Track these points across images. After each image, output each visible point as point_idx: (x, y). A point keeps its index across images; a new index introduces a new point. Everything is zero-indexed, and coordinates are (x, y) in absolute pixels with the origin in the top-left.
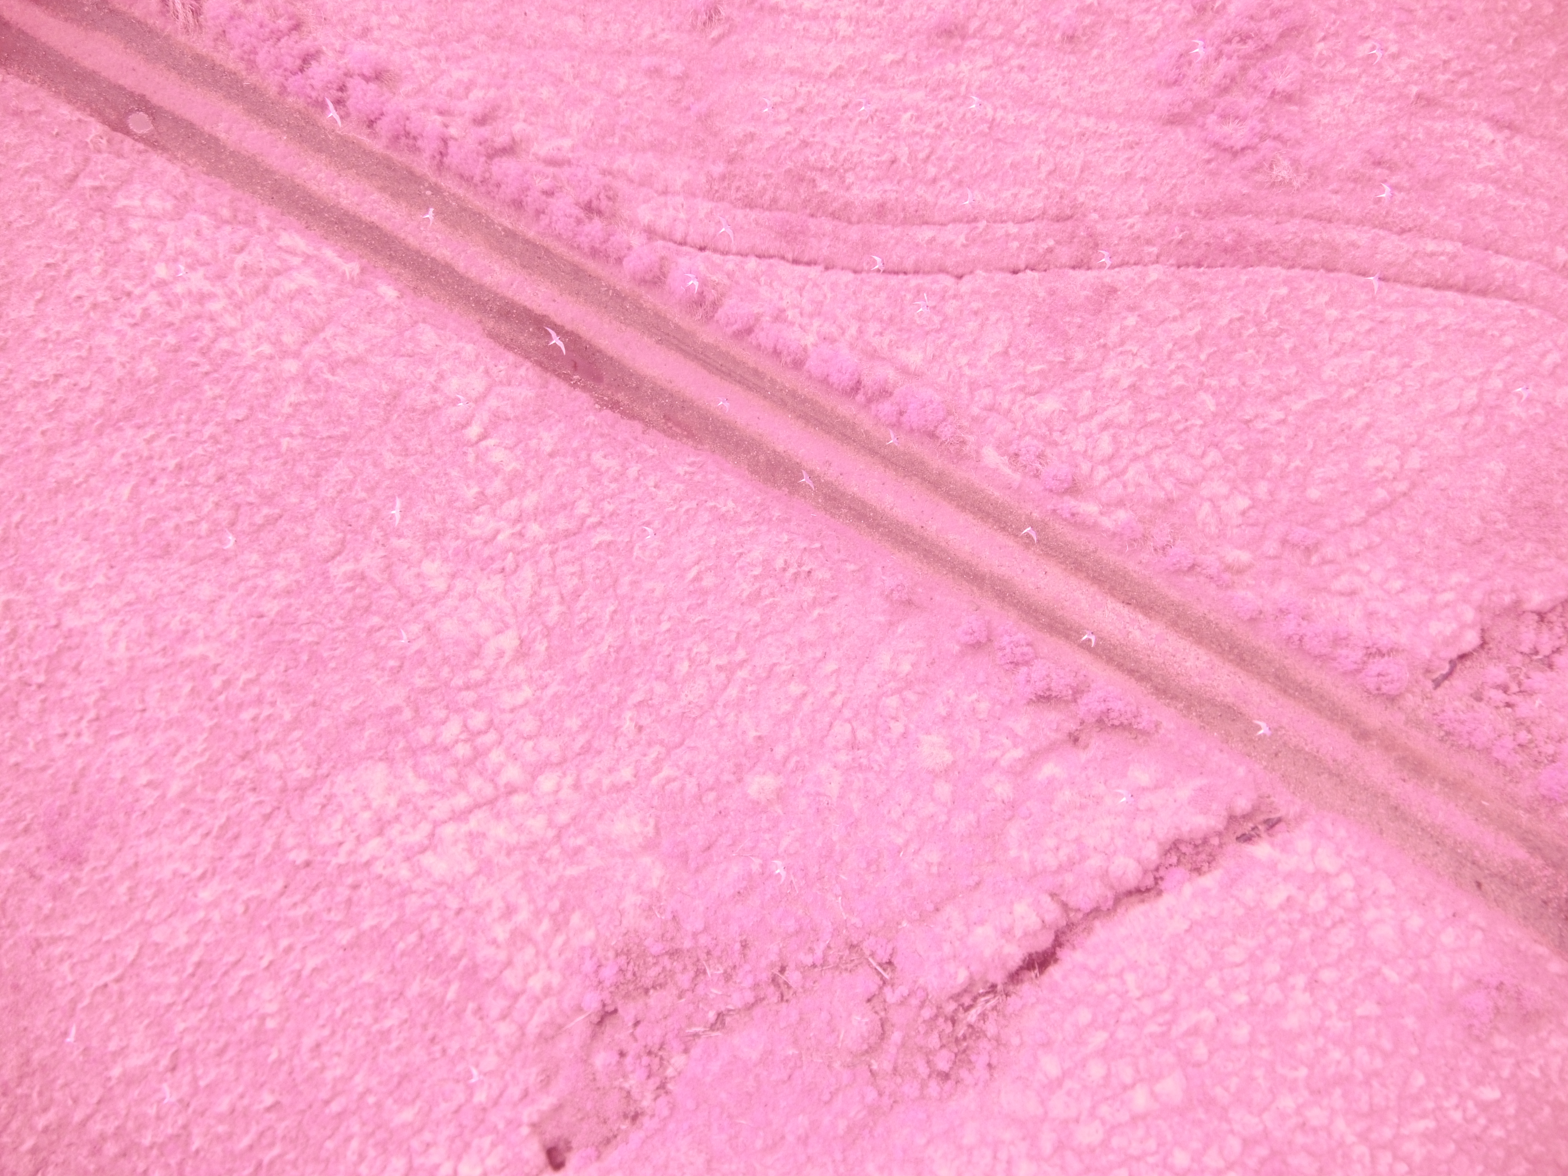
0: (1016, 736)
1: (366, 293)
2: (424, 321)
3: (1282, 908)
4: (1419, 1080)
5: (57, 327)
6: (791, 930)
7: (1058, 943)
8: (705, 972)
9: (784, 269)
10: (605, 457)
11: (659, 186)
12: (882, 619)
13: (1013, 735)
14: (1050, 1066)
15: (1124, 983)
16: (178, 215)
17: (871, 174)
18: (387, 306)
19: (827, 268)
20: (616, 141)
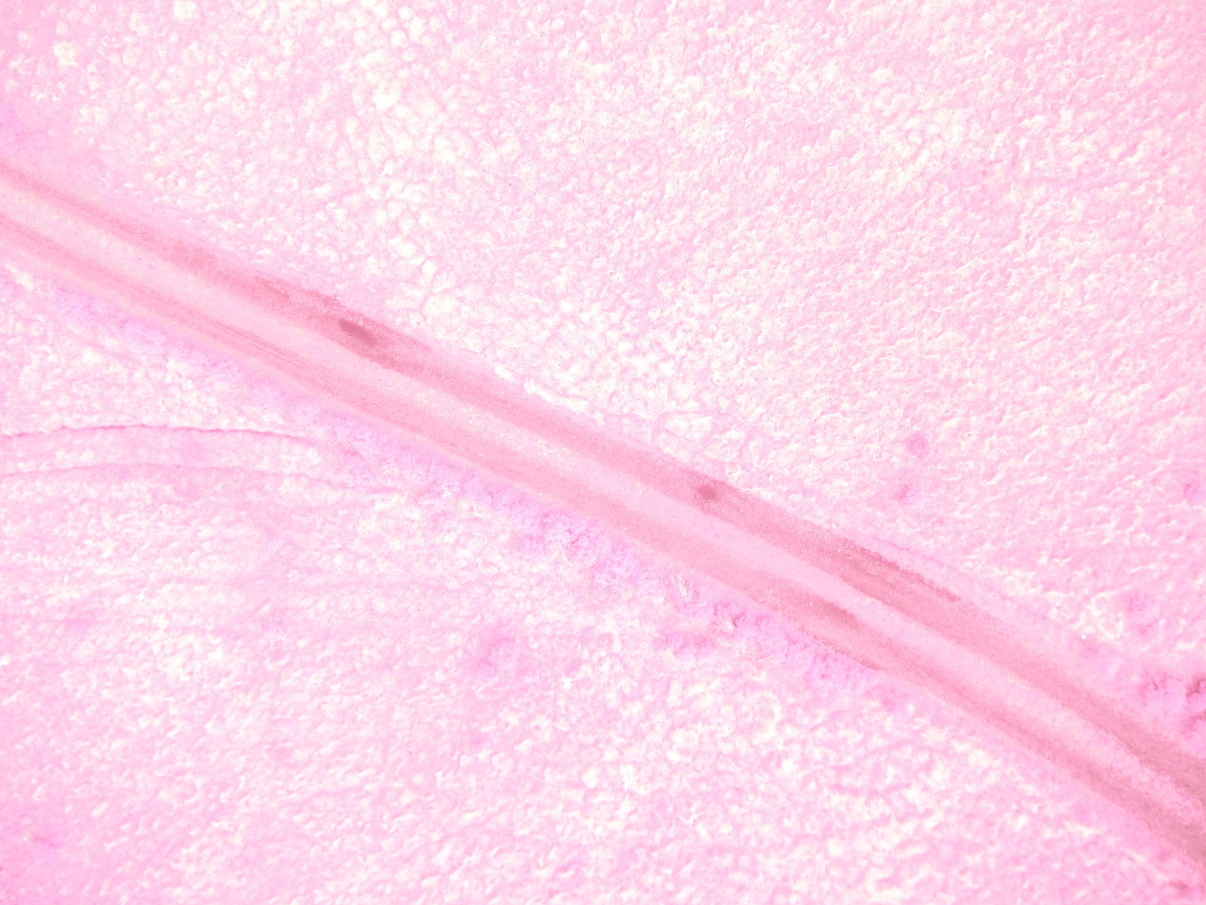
5: (741, 315)
9: (200, 423)
12: (105, 148)
19: (164, 426)
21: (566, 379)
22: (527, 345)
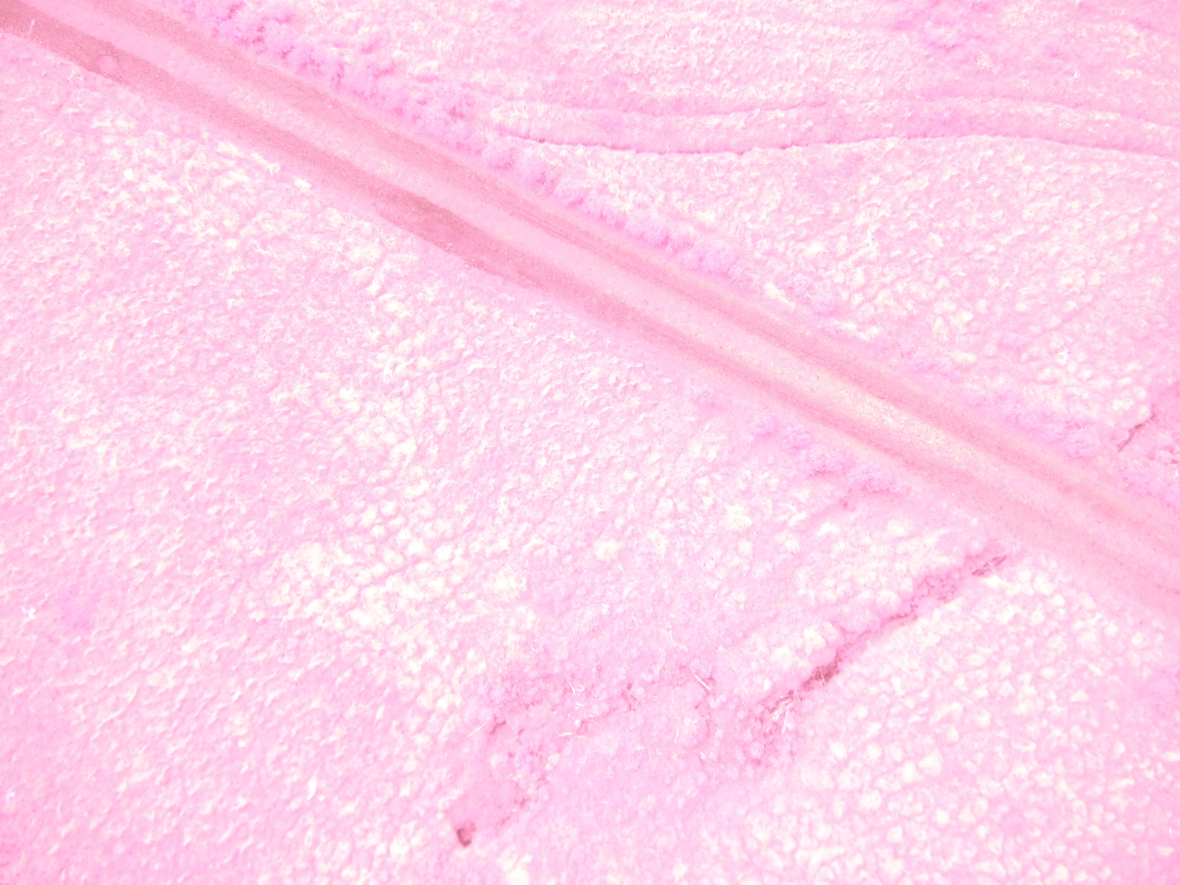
0: (800, 503)
1: (286, 186)
2: (332, 206)
3: (1011, 623)
4: (1121, 748)
5: (51, 221)
6: (635, 656)
7: (838, 659)
8: (571, 691)
9: (605, 154)
10: (475, 304)
11: (506, 94)
12: (692, 419)
13: (797, 502)
14: (838, 750)
15: (891, 685)
16: (139, 132)
17: (669, 77)
18: (303, 195)
19: (638, 152)
20: (472, 61)
21: (239, 176)
22: (277, 210)
